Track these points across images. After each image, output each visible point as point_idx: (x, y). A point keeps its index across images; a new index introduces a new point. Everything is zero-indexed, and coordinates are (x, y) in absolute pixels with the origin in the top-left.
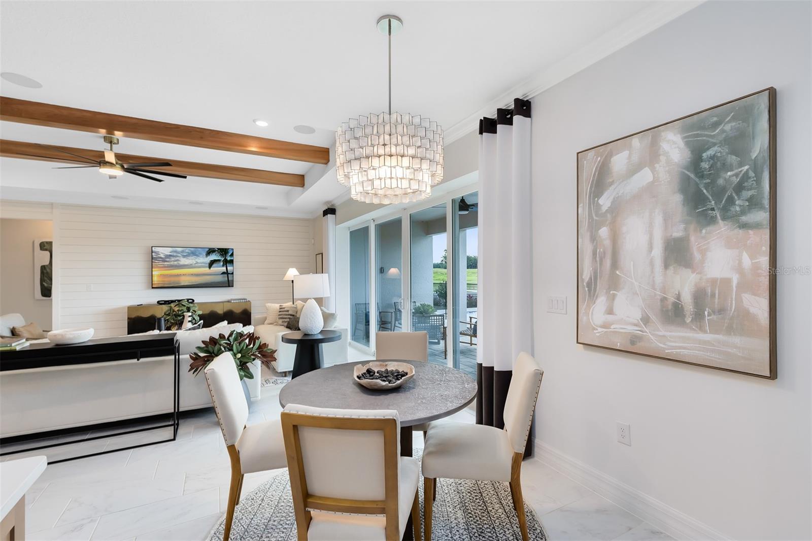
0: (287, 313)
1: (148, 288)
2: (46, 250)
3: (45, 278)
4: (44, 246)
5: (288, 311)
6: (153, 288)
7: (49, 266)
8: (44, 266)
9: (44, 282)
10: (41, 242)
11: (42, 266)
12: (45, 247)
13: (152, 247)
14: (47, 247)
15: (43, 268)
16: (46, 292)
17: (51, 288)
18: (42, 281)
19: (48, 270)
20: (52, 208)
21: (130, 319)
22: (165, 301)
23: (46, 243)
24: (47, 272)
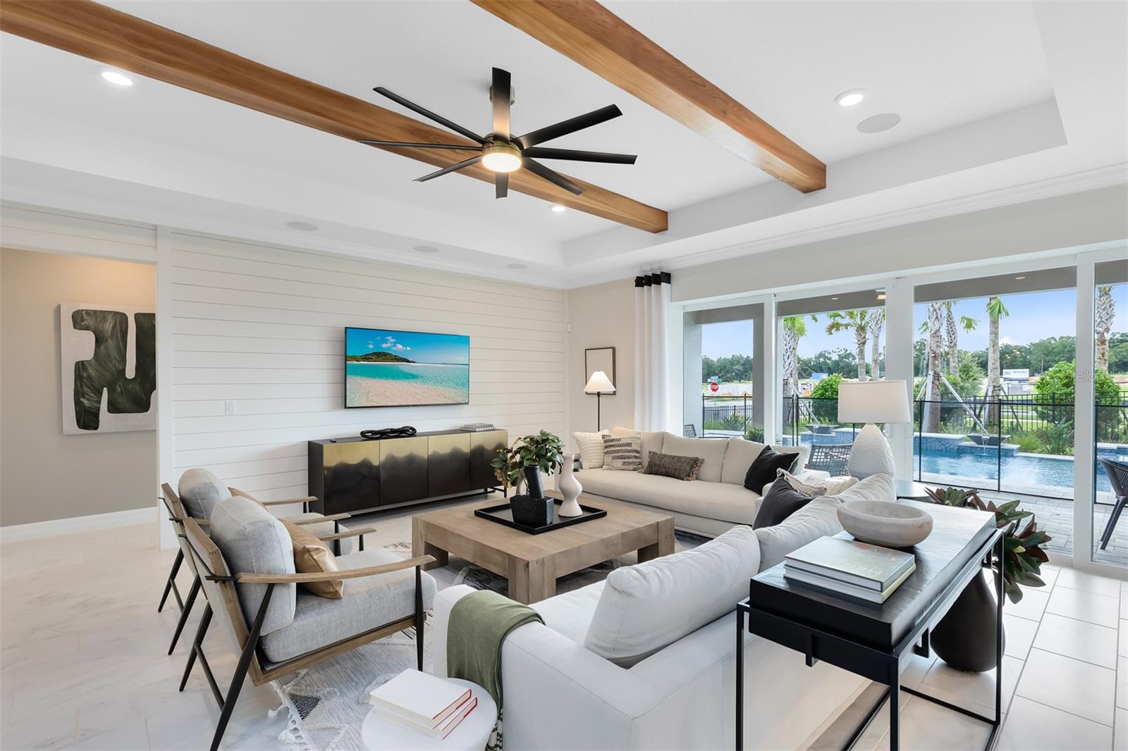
0: (628, 448)
1: (335, 408)
2: (87, 328)
3: (86, 389)
4: (82, 320)
5: (629, 445)
6: (346, 407)
7: (93, 362)
8: (82, 362)
9: (84, 397)
10: (74, 311)
11: (77, 363)
12: (86, 322)
13: (346, 328)
14: (89, 321)
15: (80, 367)
16: (87, 419)
17: (98, 409)
18: (78, 394)
19: (92, 372)
20: (156, 237)
21: (329, 469)
22: (374, 433)
23: (88, 312)
24: (89, 377)
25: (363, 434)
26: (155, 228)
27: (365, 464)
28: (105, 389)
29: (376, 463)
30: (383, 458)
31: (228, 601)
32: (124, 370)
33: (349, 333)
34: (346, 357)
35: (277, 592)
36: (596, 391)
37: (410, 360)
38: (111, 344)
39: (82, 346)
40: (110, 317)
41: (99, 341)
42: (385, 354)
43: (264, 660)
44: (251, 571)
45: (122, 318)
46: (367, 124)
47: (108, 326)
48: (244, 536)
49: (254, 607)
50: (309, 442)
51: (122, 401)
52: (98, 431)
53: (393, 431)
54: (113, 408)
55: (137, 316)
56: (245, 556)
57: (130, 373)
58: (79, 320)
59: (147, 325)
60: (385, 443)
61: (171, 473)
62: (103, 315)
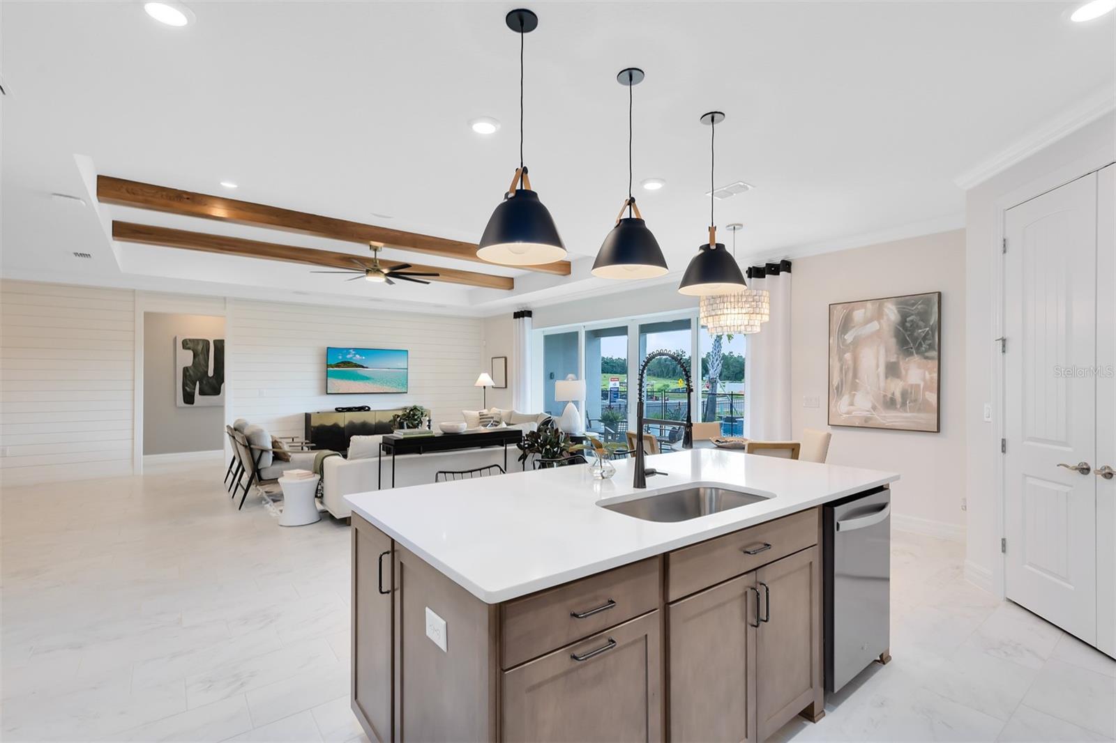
1: (321, 394)
2: (189, 349)
3: (188, 382)
4: (187, 344)
5: (492, 418)
6: (327, 394)
7: (192, 367)
8: (187, 367)
9: (187, 386)
10: (183, 339)
11: (184, 368)
12: (188, 346)
13: (328, 348)
14: (190, 345)
15: (186, 370)
16: (189, 399)
17: (194, 393)
18: (184, 385)
19: (191, 372)
20: (225, 303)
21: (314, 427)
22: (343, 409)
23: (190, 340)
24: (190, 375)
25: (336, 409)
26: (225, 299)
27: (336, 426)
28: (198, 383)
29: (342, 425)
30: (346, 423)
31: (247, 454)
32: (207, 372)
33: (330, 350)
34: (327, 365)
35: (264, 454)
36: (483, 385)
37: (365, 366)
38: (201, 357)
39: (187, 358)
40: (201, 343)
41: (195, 356)
42: (349, 363)
43: (260, 479)
44: (255, 445)
45: (207, 342)
46: (319, 260)
47: (200, 348)
48: (253, 433)
49: (257, 457)
50: (306, 414)
51: (206, 389)
52: (195, 404)
53: (356, 408)
54: (202, 393)
55: (215, 341)
56: (255, 439)
57: (211, 373)
58: (186, 344)
59: (220, 346)
60: (348, 414)
61: (230, 421)
62: (196, 341)
